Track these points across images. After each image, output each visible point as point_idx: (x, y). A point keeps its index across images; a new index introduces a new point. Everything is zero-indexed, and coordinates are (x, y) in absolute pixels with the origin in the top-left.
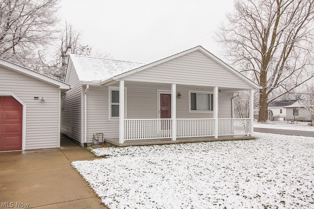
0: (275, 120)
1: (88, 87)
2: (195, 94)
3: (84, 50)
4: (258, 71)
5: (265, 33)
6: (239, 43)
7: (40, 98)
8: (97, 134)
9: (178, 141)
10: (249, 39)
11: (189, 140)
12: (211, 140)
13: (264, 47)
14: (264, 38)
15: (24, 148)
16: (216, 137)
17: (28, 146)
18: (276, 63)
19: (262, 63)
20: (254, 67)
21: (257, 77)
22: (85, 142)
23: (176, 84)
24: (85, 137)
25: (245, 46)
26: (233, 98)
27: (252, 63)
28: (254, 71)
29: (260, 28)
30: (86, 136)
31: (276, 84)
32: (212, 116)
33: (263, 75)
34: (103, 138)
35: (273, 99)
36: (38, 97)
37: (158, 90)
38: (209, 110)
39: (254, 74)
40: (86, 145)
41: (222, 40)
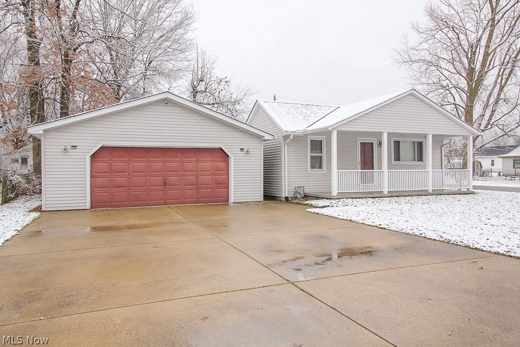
0: (485, 175)
1: (292, 136)
2: (398, 142)
3: (222, 83)
4: (460, 104)
5: (471, 51)
6: (429, 63)
7: (245, 150)
8: (298, 187)
9: (390, 195)
10: (450, 61)
11: (402, 194)
12: (425, 193)
13: (471, 71)
14: (471, 58)
15: (232, 199)
16: (430, 191)
17: (235, 198)
18: (488, 92)
19: (468, 95)
20: (455, 100)
21: (458, 114)
22: (287, 196)
23: (388, 133)
24: (285, 190)
25: (440, 69)
26: (443, 145)
27: (451, 94)
28: (455, 104)
29: (465, 44)
30: (287, 190)
31: (488, 124)
32: (425, 167)
33: (469, 111)
34: (304, 191)
35: (482, 145)
36: (243, 149)
37: (358, 139)
38: (415, 160)
39: (455, 109)
40: (287, 198)
41: (405, 60)
